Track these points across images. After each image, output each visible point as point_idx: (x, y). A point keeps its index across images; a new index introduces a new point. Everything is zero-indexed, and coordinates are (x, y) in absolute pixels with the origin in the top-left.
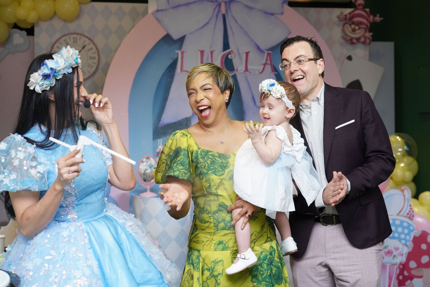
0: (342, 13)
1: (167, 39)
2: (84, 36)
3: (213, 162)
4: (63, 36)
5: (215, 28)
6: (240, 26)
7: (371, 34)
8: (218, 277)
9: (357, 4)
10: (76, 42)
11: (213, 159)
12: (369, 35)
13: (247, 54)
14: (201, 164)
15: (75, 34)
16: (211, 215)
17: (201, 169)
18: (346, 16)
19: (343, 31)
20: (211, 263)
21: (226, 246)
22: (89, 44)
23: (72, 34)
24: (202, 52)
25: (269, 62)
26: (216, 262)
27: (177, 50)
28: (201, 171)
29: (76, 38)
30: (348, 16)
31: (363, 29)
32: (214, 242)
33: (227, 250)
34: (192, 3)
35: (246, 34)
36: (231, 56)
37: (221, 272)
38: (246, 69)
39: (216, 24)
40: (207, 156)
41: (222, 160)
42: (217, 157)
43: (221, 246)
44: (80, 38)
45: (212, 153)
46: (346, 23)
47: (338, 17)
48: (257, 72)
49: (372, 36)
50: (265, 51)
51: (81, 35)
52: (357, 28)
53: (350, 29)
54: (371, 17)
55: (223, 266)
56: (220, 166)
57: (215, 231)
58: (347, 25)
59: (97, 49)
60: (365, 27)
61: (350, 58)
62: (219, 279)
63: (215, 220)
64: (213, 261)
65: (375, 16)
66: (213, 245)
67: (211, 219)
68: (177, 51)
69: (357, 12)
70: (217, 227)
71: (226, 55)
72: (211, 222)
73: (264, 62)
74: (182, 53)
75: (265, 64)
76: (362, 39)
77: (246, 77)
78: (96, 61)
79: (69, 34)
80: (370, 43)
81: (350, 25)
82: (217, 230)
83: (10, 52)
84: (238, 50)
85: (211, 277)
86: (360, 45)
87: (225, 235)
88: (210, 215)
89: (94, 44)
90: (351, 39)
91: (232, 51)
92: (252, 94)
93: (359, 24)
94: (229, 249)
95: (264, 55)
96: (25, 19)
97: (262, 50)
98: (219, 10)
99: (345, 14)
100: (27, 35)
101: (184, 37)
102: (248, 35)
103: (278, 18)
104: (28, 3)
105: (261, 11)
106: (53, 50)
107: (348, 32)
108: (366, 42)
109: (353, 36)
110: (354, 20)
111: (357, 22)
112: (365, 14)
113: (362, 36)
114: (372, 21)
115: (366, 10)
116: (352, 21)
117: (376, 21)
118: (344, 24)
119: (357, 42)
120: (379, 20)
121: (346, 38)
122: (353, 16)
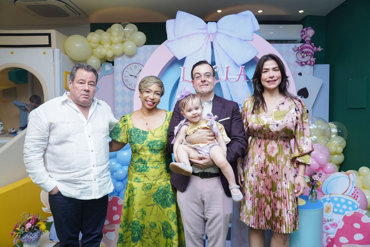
0: (295, 46)
2: (140, 64)
5: (205, 51)
6: (223, 50)
7: (315, 59)
9: (306, 40)
12: (313, 59)
13: (228, 68)
15: (136, 63)
18: (298, 48)
23: (134, 63)
25: (242, 73)
29: (136, 66)
30: (300, 48)
31: (309, 56)
34: (190, 35)
35: (227, 55)
36: (217, 70)
38: (227, 79)
39: (206, 48)
44: (138, 66)
46: (298, 52)
47: (293, 49)
48: (234, 80)
50: (240, 66)
52: (305, 55)
53: (301, 56)
54: (315, 48)
58: (299, 54)
60: (311, 55)
61: (300, 74)
65: (318, 47)
69: (305, 45)
73: (239, 74)
74: (184, 68)
75: (240, 75)
76: (309, 62)
77: (227, 84)
79: (132, 64)
81: (301, 54)
83: (103, 75)
84: (221, 65)
86: (307, 65)
90: (301, 63)
91: (217, 66)
92: (231, 95)
93: (307, 53)
95: (240, 68)
96: (106, 55)
97: (238, 65)
98: (208, 39)
99: (297, 47)
100: (112, 65)
101: (185, 58)
102: (228, 55)
103: (250, 43)
104: (107, 46)
105: (238, 38)
106: (124, 73)
107: (299, 58)
108: (311, 64)
109: (302, 60)
110: (303, 50)
111: (306, 51)
112: (311, 46)
113: (309, 60)
114: (315, 51)
115: (312, 44)
116: (302, 51)
117: (318, 50)
118: (297, 53)
119: (305, 64)
120: (321, 50)
121: (298, 62)
122: (303, 48)
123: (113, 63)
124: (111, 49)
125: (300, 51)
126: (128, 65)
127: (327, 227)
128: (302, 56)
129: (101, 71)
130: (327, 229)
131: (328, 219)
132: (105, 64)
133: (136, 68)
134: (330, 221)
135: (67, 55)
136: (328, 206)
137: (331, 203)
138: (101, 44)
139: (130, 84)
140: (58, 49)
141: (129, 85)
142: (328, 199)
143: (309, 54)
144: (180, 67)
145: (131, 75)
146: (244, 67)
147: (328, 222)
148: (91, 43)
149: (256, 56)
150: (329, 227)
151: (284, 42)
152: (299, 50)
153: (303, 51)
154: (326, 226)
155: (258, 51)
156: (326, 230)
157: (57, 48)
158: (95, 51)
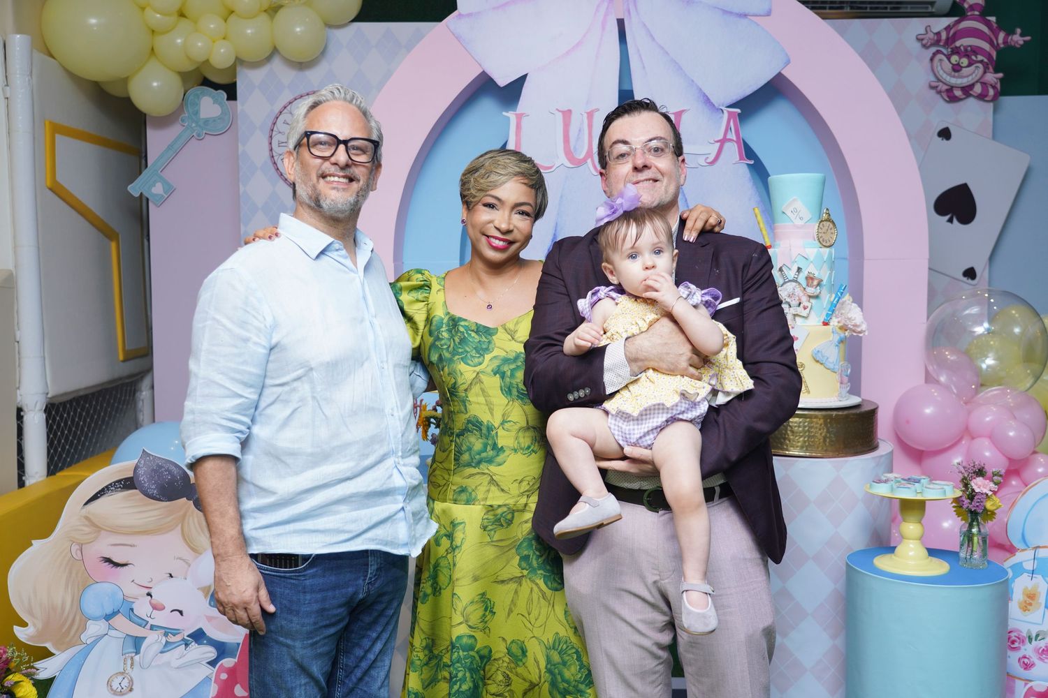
0: (928, 28)
5: (598, 54)
6: (662, 48)
7: (1000, 75)
9: (966, 6)
12: (992, 77)
13: (678, 116)
18: (938, 34)
24: (567, 114)
25: (732, 136)
27: (507, 110)
30: (944, 36)
35: (677, 66)
39: (600, 45)
46: (938, 52)
47: (919, 39)
48: (702, 161)
50: (723, 108)
52: (965, 61)
54: (1002, 35)
58: (940, 56)
60: (986, 60)
61: (945, 134)
65: (1010, 32)
69: (965, 24)
73: (721, 137)
74: (519, 117)
75: (723, 142)
76: (978, 89)
80: (994, 99)
83: (193, 137)
86: (971, 102)
90: (950, 90)
93: (970, 53)
95: (721, 118)
96: (207, 61)
97: (716, 105)
98: (607, 8)
99: (935, 31)
100: (228, 99)
101: (523, 78)
102: (682, 69)
103: (758, 25)
104: (212, 24)
105: (716, 8)
106: (275, 129)
107: (941, 72)
108: (986, 96)
109: (953, 81)
110: (958, 44)
111: (966, 48)
112: (985, 29)
113: (977, 82)
114: (1002, 46)
115: (989, 20)
116: (953, 46)
117: (1013, 44)
118: (935, 54)
119: (964, 96)
120: (1022, 43)
121: (937, 87)
122: (955, 34)
123: (231, 91)
124: (224, 39)
125: (946, 44)
126: (291, 97)
127: (1026, 660)
128: (951, 65)
129: (183, 121)
130: (1027, 666)
131: (1029, 631)
132: (199, 92)
134: (1036, 640)
135: (54, 58)
136: (1029, 589)
137: (1040, 577)
138: (182, 15)
140: (25, 36)
142: (1029, 566)
143: (980, 58)
144: (504, 113)
146: (739, 114)
147: (1030, 643)
148: (148, 11)
149: (783, 72)
150: (1035, 659)
151: (886, 8)
152: (941, 44)
153: (956, 47)
154: (1025, 657)
155: (787, 55)
156: (1025, 669)
157: (19, 31)
158: (161, 43)
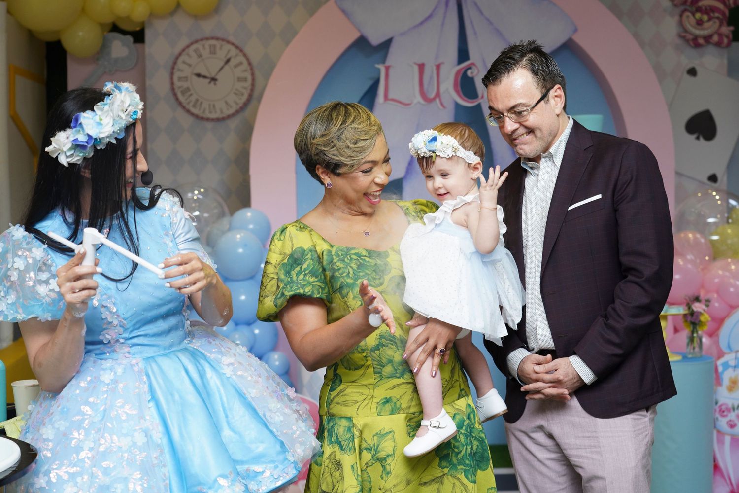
1: (361, 44)
2: (228, 42)
3: (360, 266)
4: (192, 44)
5: (443, 24)
7: (732, 28)
8: (386, 461)
10: (215, 53)
11: (360, 260)
12: (727, 30)
14: (341, 271)
15: (213, 38)
16: (367, 353)
17: (342, 279)
19: (681, 24)
20: (373, 437)
21: (398, 406)
22: (236, 55)
23: (207, 39)
24: (421, 67)
26: (381, 436)
27: (378, 63)
28: (343, 282)
29: (215, 46)
31: (717, 21)
32: (375, 400)
33: (398, 413)
35: (499, 34)
36: (472, 73)
37: (391, 452)
39: (445, 17)
40: (348, 256)
41: (376, 261)
42: (365, 256)
43: (388, 407)
44: (221, 46)
45: (357, 252)
46: (685, 10)
49: (733, 32)
51: (223, 40)
52: (705, 18)
53: (692, 20)
55: (394, 441)
56: (374, 270)
57: (377, 380)
58: (687, 14)
59: (250, 64)
60: (721, 17)
61: (692, 72)
62: (389, 465)
63: (375, 363)
64: (377, 434)
66: (375, 405)
67: (367, 361)
68: (377, 66)
70: (379, 375)
71: (464, 70)
72: (368, 366)
74: (387, 68)
76: (716, 38)
78: (248, 84)
79: (202, 40)
80: (728, 45)
81: (693, 15)
82: (381, 379)
83: (105, 72)
84: (484, 61)
85: (374, 462)
87: (394, 387)
88: (365, 354)
89: (245, 55)
90: (695, 39)
91: (473, 64)
93: (709, 11)
94: (401, 412)
100: (135, 43)
101: (390, 41)
102: (502, 35)
103: (555, 4)
106: (176, 67)
107: (688, 25)
108: (722, 44)
111: (706, 7)
113: (715, 32)
116: (696, 6)
118: (683, 12)
119: (705, 44)
121: (685, 36)
125: (690, 5)
126: (188, 42)
127: (731, 423)
128: (695, 20)
129: (97, 60)
130: (732, 426)
131: (733, 405)
132: (111, 37)
133: (213, 51)
134: (737, 410)
135: (11, 14)
136: (733, 377)
139: (197, 100)
141: (191, 104)
142: (732, 363)
145: (199, 75)
147: (734, 411)
149: (573, 38)
150: (737, 422)
152: (688, 3)
153: (699, 7)
155: (575, 25)
